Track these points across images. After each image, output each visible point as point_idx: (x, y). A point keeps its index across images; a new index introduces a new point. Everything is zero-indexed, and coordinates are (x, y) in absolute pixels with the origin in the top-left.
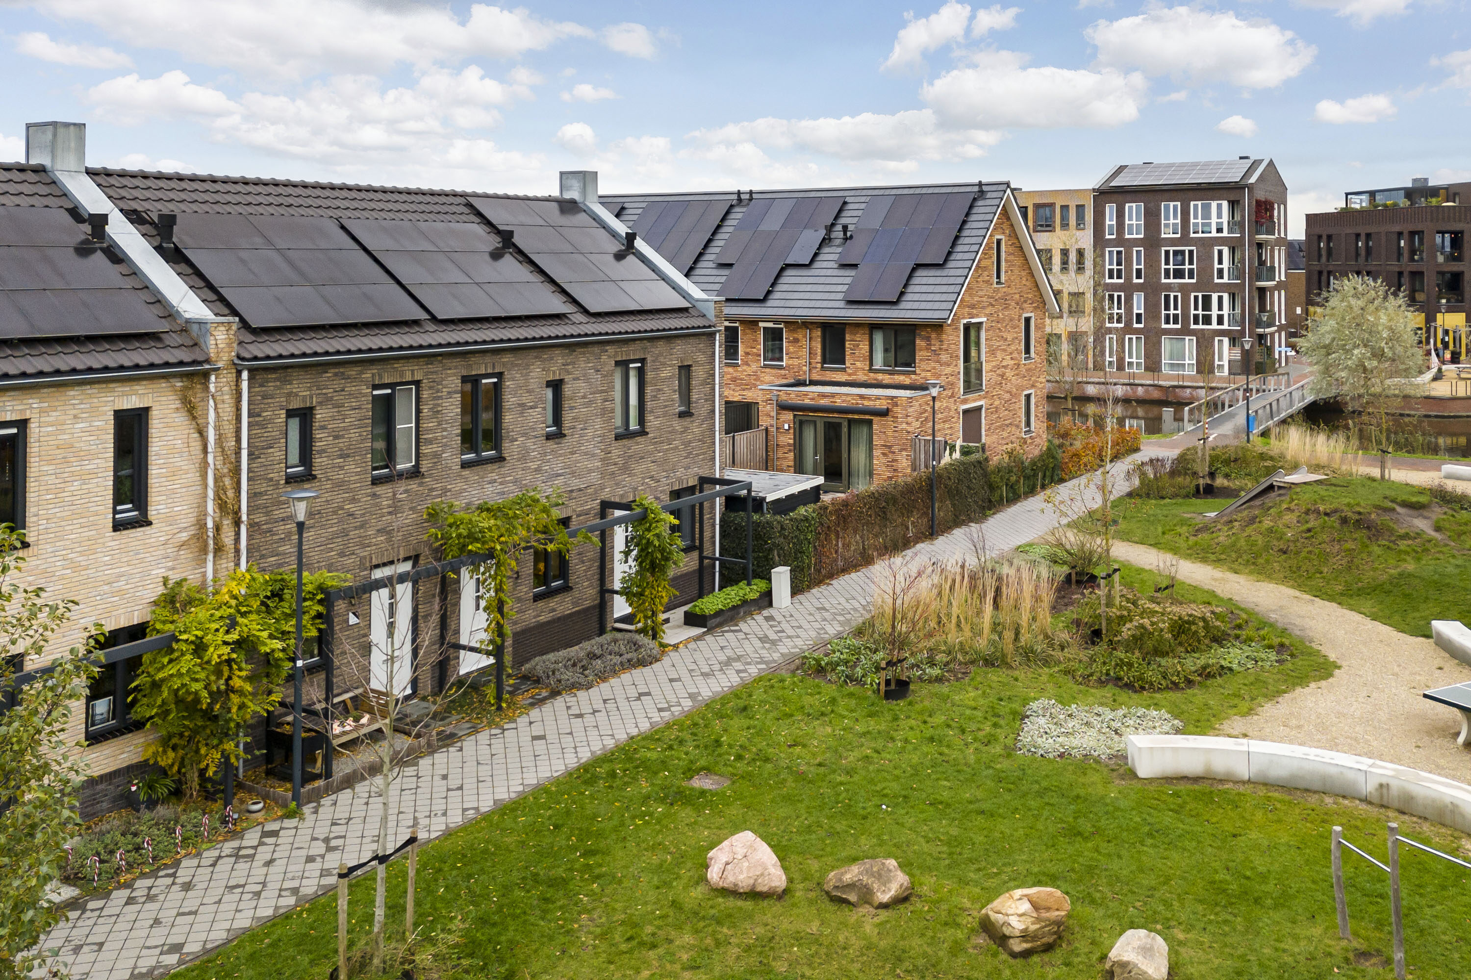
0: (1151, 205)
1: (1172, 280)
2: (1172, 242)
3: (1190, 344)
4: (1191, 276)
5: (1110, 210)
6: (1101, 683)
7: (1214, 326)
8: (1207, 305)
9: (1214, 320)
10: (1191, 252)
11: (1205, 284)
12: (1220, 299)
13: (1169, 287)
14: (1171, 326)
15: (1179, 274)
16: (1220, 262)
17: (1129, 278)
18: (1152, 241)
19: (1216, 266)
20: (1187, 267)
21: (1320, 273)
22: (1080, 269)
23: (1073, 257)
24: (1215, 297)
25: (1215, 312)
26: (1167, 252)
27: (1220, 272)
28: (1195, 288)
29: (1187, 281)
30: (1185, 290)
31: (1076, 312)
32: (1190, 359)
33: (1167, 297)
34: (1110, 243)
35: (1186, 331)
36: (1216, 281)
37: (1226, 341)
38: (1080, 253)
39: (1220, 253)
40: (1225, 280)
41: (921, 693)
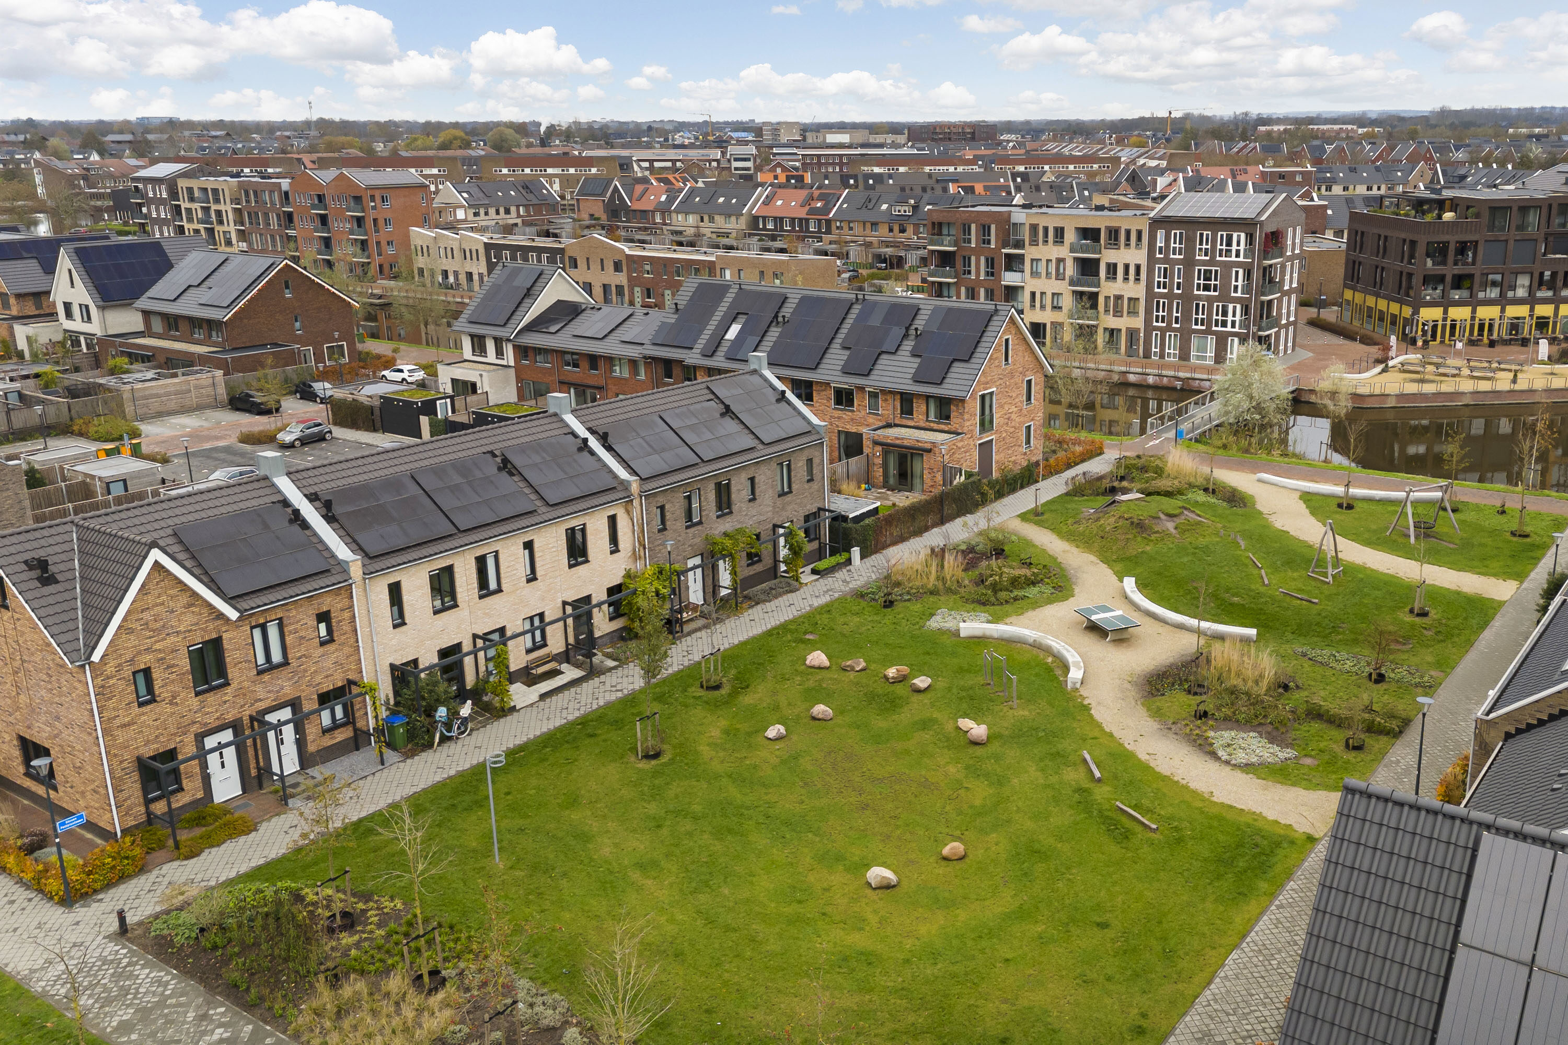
0: (1190, 233)
1: (1201, 293)
2: (1204, 263)
3: (1211, 341)
4: (1215, 290)
5: (1161, 234)
7: (1229, 329)
8: (1225, 313)
9: (1229, 324)
10: (1216, 271)
11: (1225, 297)
12: (1235, 308)
13: (1199, 298)
14: (1199, 327)
15: (1207, 288)
16: (1236, 280)
17: (1171, 289)
18: (1189, 263)
19: (1234, 283)
20: (1213, 282)
22: (1137, 280)
23: (1132, 270)
24: (1231, 307)
25: (1230, 318)
26: (1199, 271)
27: (1236, 287)
28: (1217, 299)
29: (1212, 293)
30: (1210, 300)
31: (1133, 312)
32: (1210, 353)
33: (1197, 305)
34: (1160, 261)
35: (1208, 331)
36: (1233, 294)
37: (1236, 340)
38: (1138, 267)
39: (1237, 272)
40: (1239, 294)
41: (899, 607)
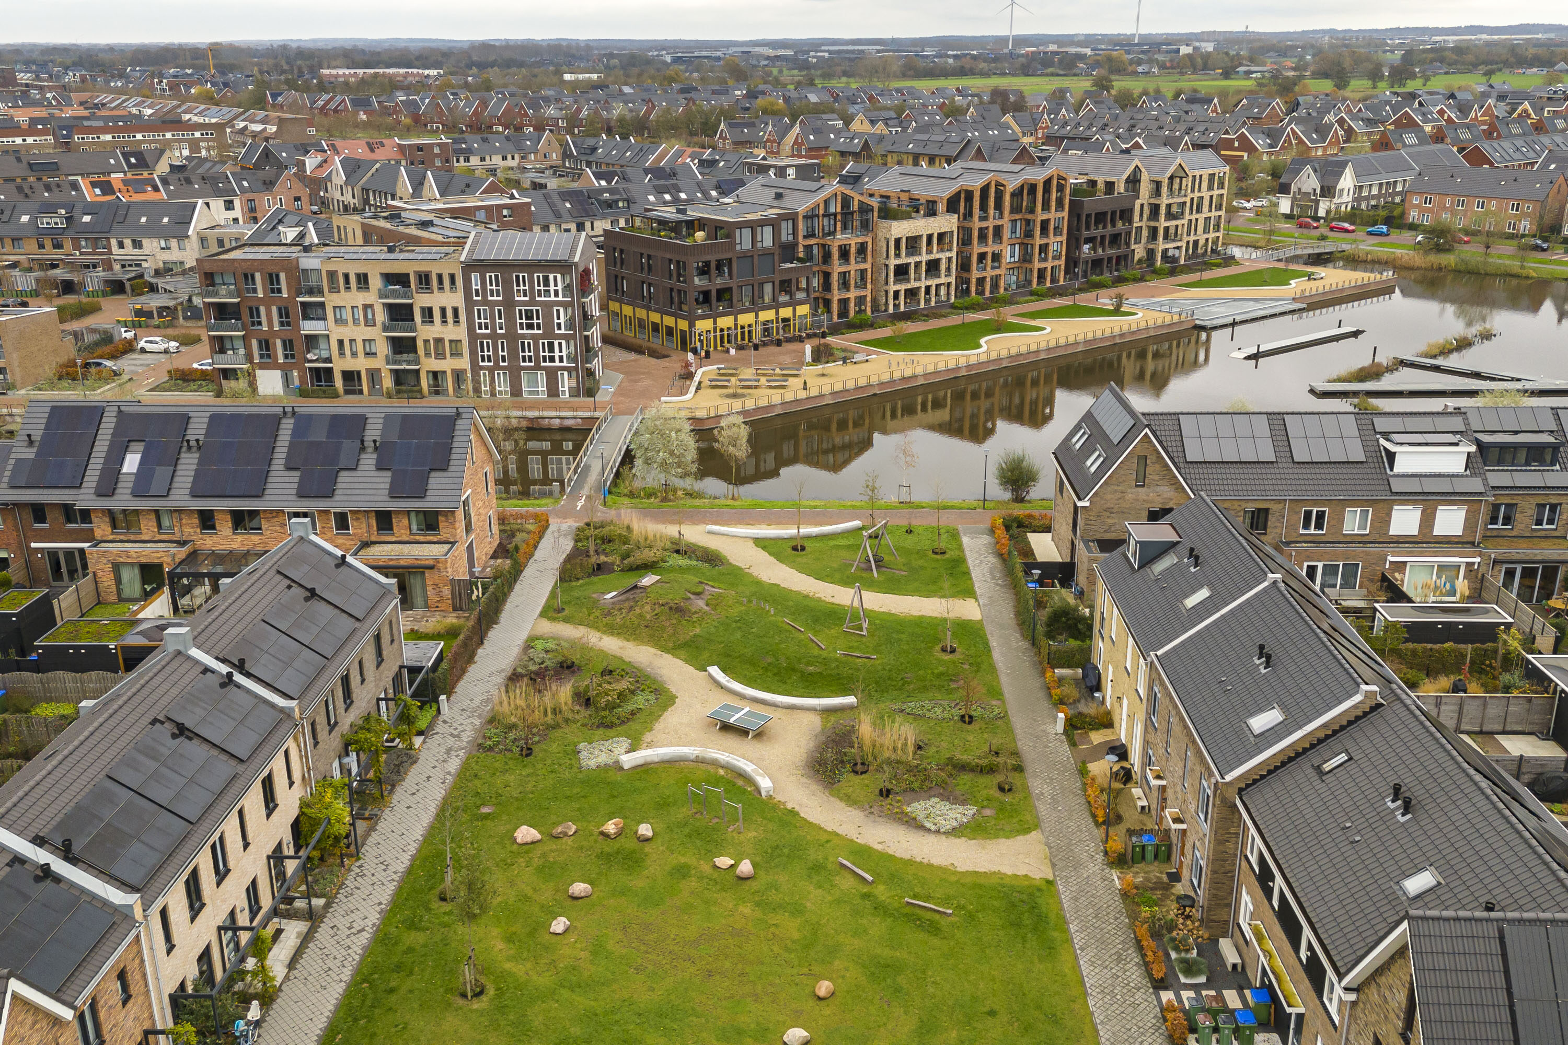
0: (506, 275)
1: (525, 331)
2: (524, 303)
3: (541, 376)
4: (539, 328)
5: (475, 277)
6: (598, 727)
7: (557, 364)
8: (551, 349)
9: (557, 359)
10: (537, 311)
11: (549, 334)
12: (560, 344)
13: (524, 336)
14: (527, 364)
15: (530, 327)
16: (558, 318)
17: (494, 330)
18: (509, 303)
19: (556, 321)
20: (535, 321)
21: (616, 277)
22: (457, 322)
23: (449, 313)
24: (556, 343)
25: (557, 354)
26: (520, 311)
27: (559, 324)
28: (543, 336)
29: (536, 331)
30: (535, 338)
31: (457, 354)
32: (542, 387)
33: (523, 343)
34: (477, 303)
35: (538, 367)
36: (557, 332)
37: (566, 373)
38: (456, 311)
39: (558, 311)
40: (563, 331)
41: (536, 749)
